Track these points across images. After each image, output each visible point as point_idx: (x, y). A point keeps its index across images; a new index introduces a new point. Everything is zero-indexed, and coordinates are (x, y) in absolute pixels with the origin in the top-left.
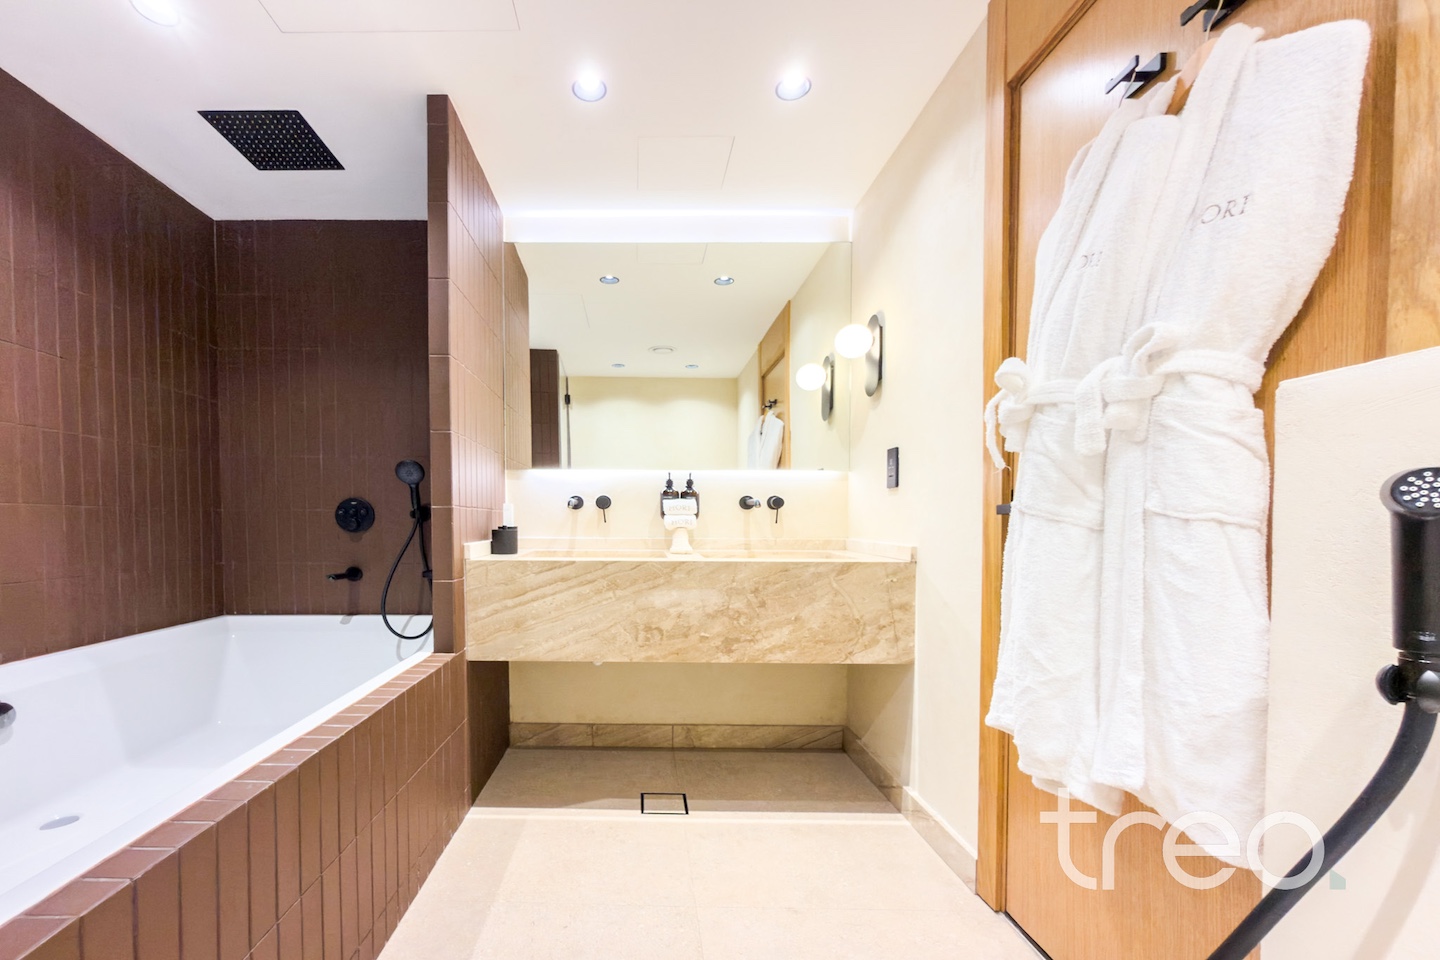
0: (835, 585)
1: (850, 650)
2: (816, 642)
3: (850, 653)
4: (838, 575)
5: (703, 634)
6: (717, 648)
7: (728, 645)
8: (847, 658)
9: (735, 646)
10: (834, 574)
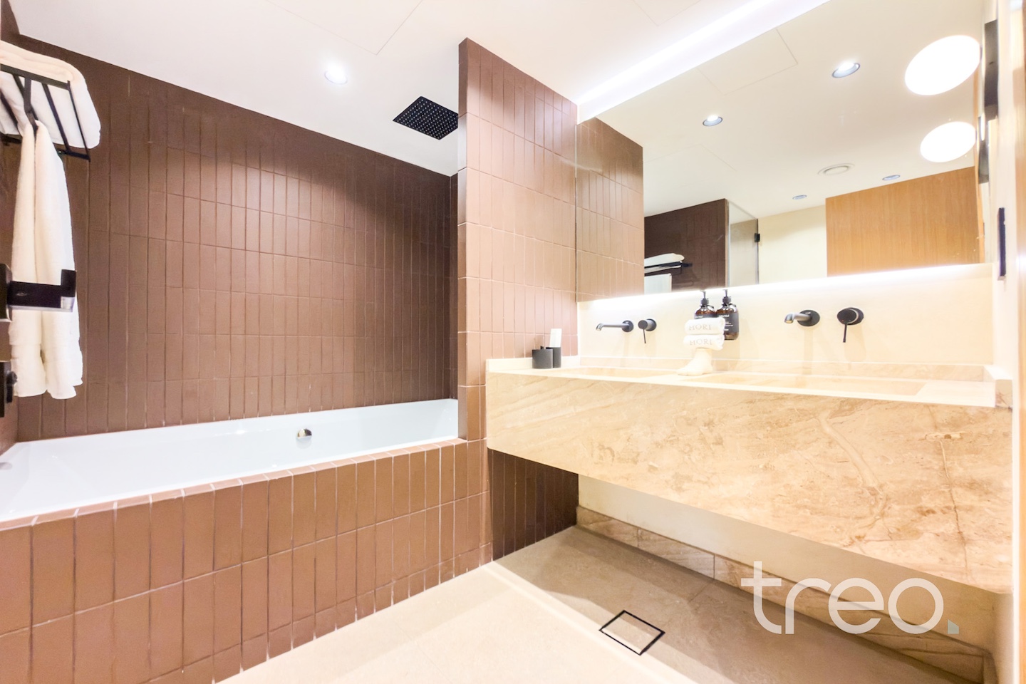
0: (828, 430)
1: (860, 532)
2: (799, 507)
3: (859, 538)
4: (833, 415)
5: (651, 463)
6: (666, 481)
7: (679, 482)
8: (852, 543)
9: (685, 486)
10: (826, 414)
